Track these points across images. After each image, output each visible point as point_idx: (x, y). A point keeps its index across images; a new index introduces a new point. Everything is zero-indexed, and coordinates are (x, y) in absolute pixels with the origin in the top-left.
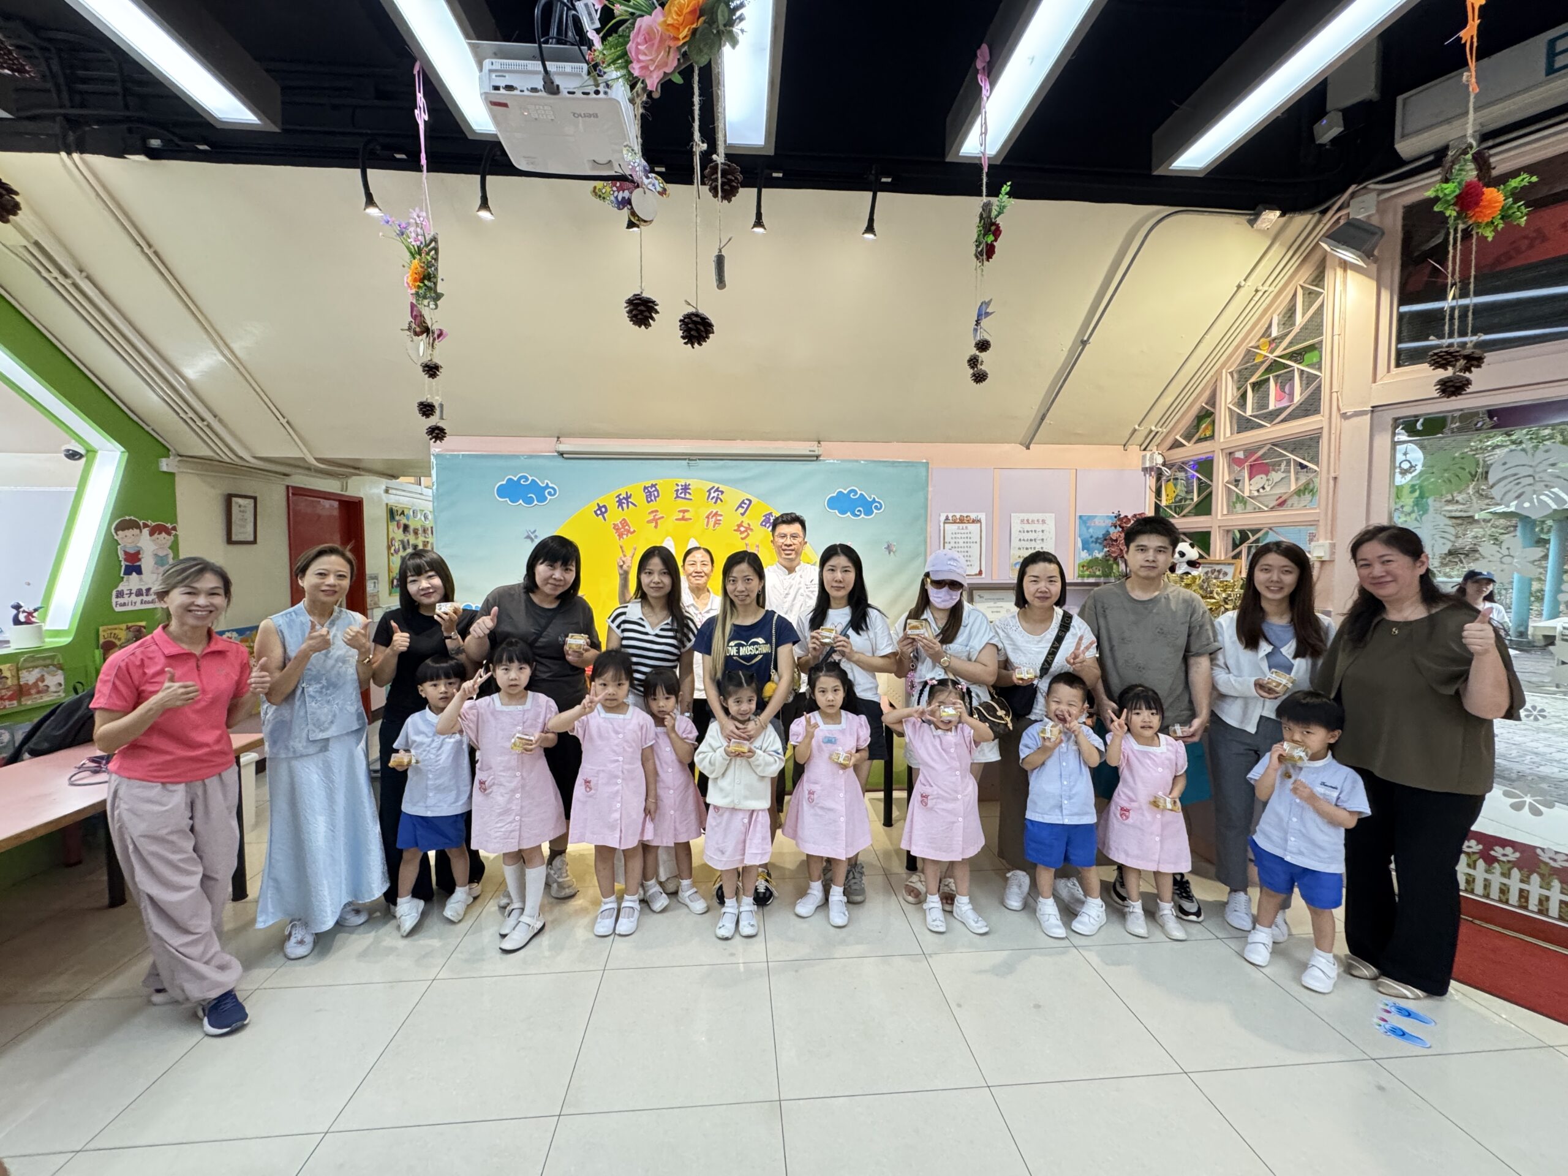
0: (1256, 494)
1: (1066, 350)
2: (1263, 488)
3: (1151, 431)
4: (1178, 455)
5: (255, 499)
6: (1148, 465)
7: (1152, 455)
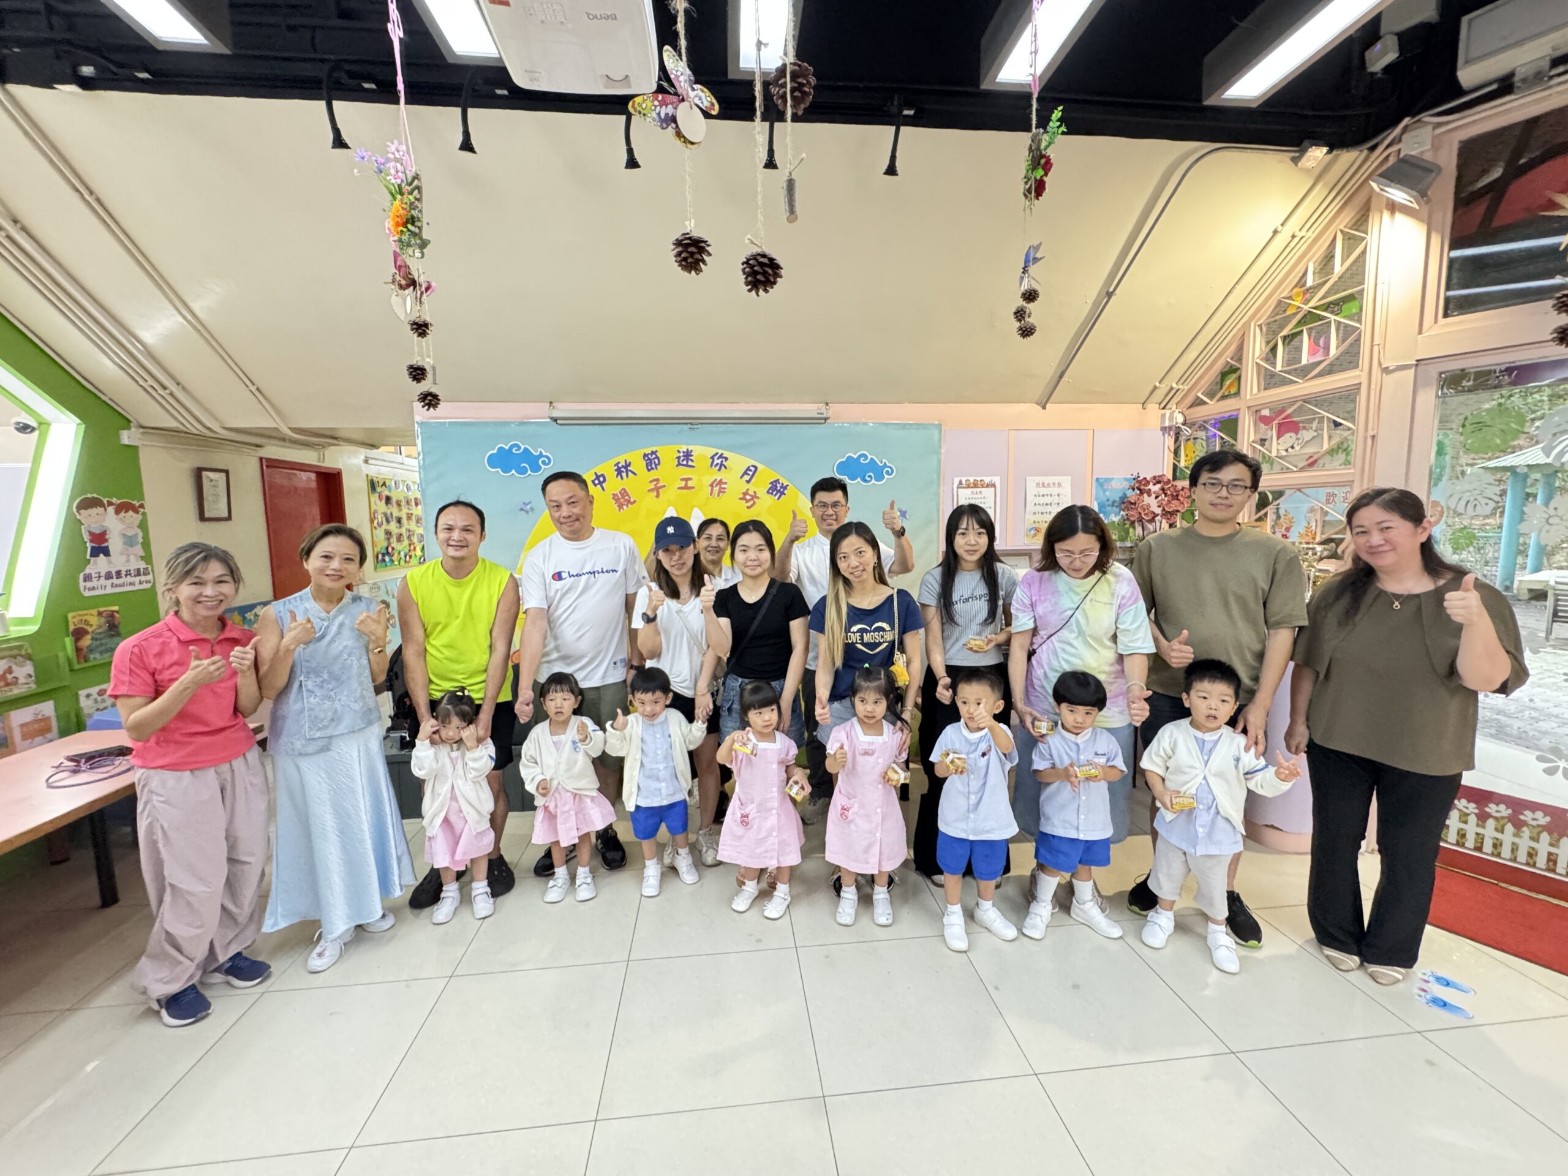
0: (1284, 453)
1: (1090, 302)
2: (1292, 447)
3: (1172, 388)
4: (1200, 413)
5: (227, 472)
6: (1167, 424)
7: (1172, 414)
